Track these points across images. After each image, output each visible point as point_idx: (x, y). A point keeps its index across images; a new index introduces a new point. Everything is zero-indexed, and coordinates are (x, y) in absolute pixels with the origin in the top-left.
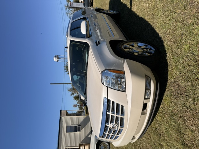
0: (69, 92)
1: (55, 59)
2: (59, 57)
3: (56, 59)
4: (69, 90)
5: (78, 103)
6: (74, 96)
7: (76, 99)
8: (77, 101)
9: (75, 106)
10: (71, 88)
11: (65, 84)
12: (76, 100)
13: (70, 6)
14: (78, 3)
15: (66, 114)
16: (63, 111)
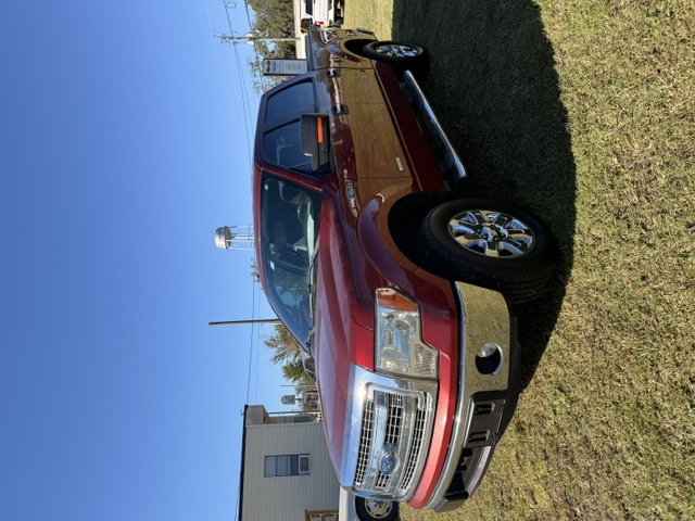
0: (268, 348)
2: (233, 231)
3: (223, 238)
4: (268, 344)
5: (299, 390)
6: (284, 363)
7: (290, 377)
8: (296, 383)
9: (289, 400)
10: (274, 336)
11: (255, 324)
12: (292, 380)
13: (268, 70)
14: (291, 62)
15: (262, 419)
16: (253, 407)
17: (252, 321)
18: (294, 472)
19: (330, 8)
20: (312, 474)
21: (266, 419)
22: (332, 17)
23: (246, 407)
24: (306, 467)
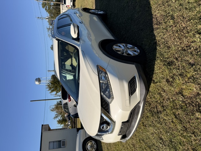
1: (37, 83)
3: (38, 81)
6: (58, 119)
8: (62, 125)
15: (48, 129)
16: (45, 125)
17: (46, 100)
18: (60, 147)
19: (71, 2)
20: (66, 147)
21: (50, 129)
22: (72, 4)
23: (42, 125)
24: (64, 145)
